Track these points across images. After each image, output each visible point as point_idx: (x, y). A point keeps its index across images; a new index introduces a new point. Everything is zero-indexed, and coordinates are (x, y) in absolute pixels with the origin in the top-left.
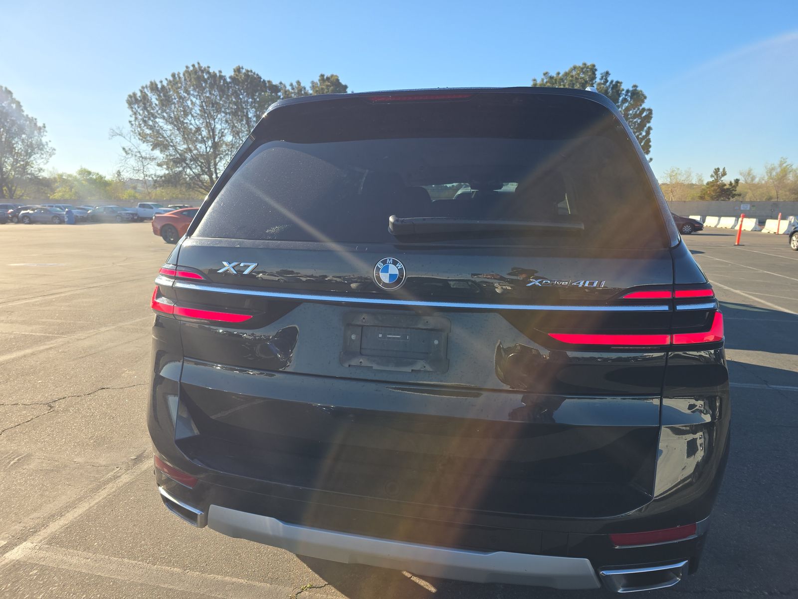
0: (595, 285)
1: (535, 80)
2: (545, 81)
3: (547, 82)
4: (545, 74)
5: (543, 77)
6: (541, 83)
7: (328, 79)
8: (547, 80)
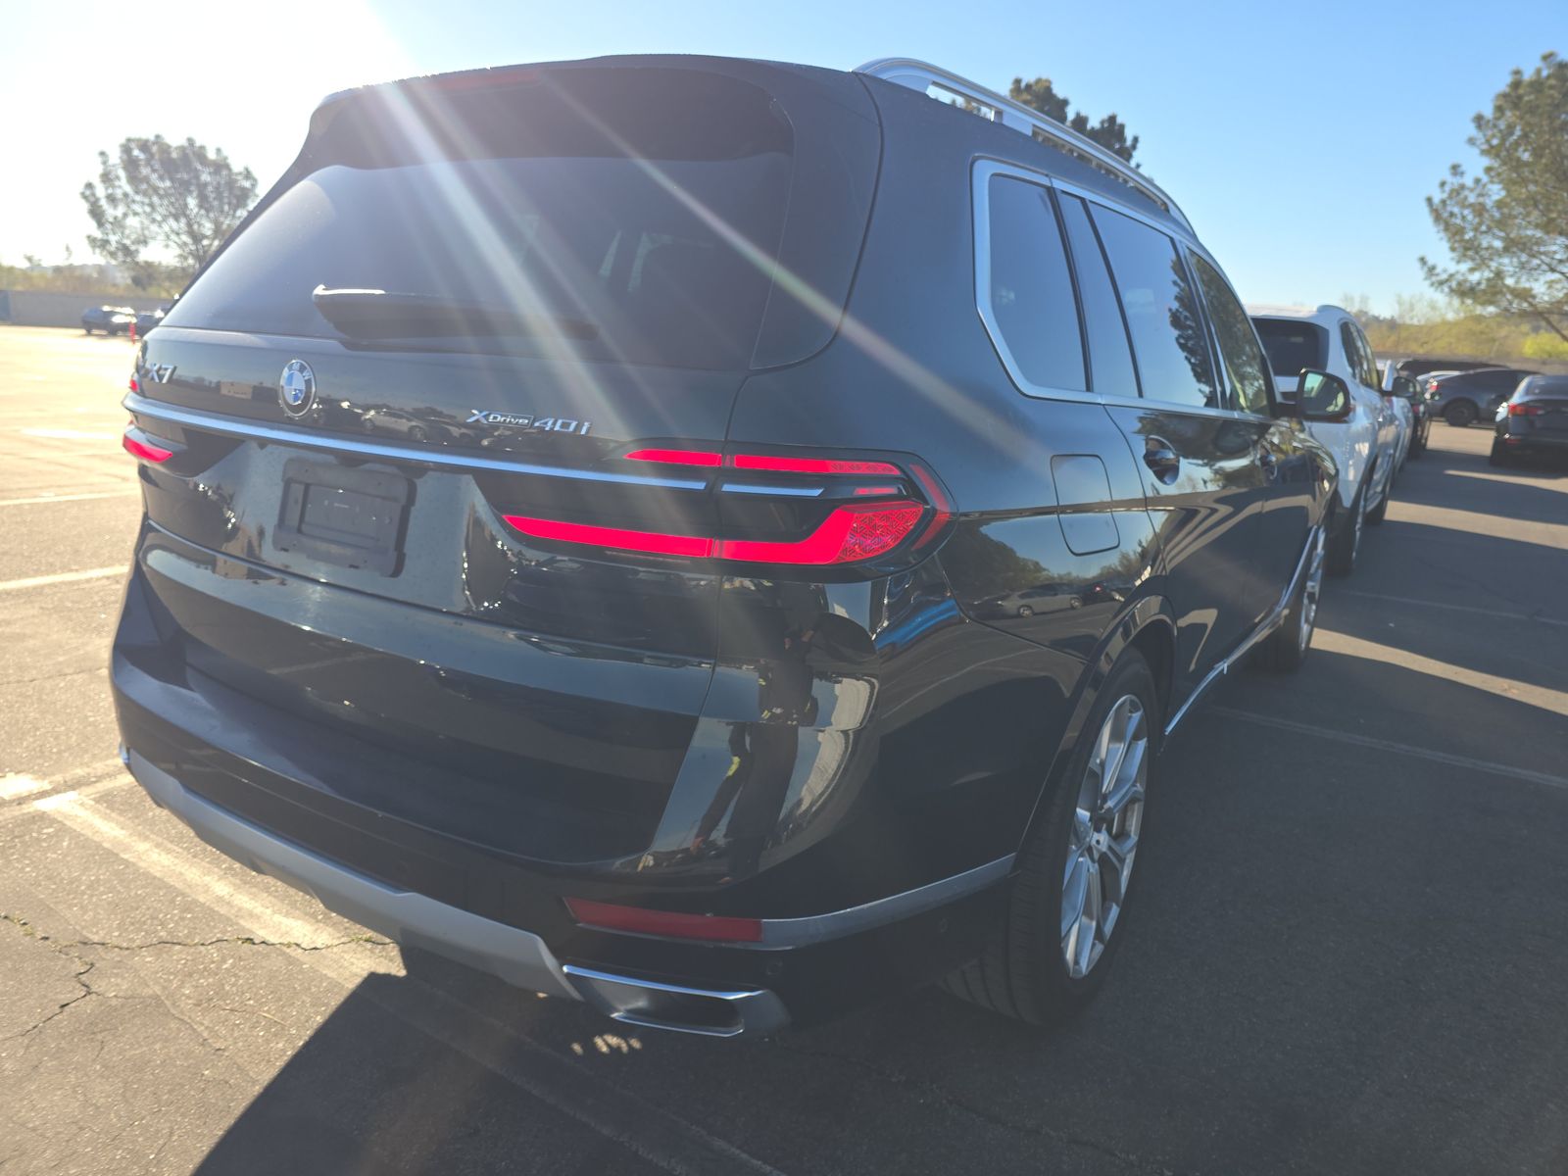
0: (572, 428)
1: (1517, 72)
2: (1545, 73)
3: (1549, 77)
4: (1547, 58)
5: (1539, 64)
6: (1534, 78)
7: (1029, 87)
8: (1551, 71)
